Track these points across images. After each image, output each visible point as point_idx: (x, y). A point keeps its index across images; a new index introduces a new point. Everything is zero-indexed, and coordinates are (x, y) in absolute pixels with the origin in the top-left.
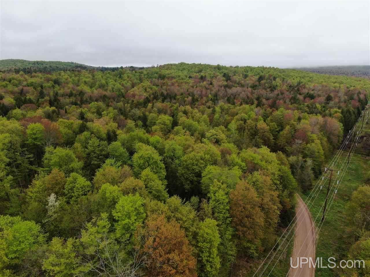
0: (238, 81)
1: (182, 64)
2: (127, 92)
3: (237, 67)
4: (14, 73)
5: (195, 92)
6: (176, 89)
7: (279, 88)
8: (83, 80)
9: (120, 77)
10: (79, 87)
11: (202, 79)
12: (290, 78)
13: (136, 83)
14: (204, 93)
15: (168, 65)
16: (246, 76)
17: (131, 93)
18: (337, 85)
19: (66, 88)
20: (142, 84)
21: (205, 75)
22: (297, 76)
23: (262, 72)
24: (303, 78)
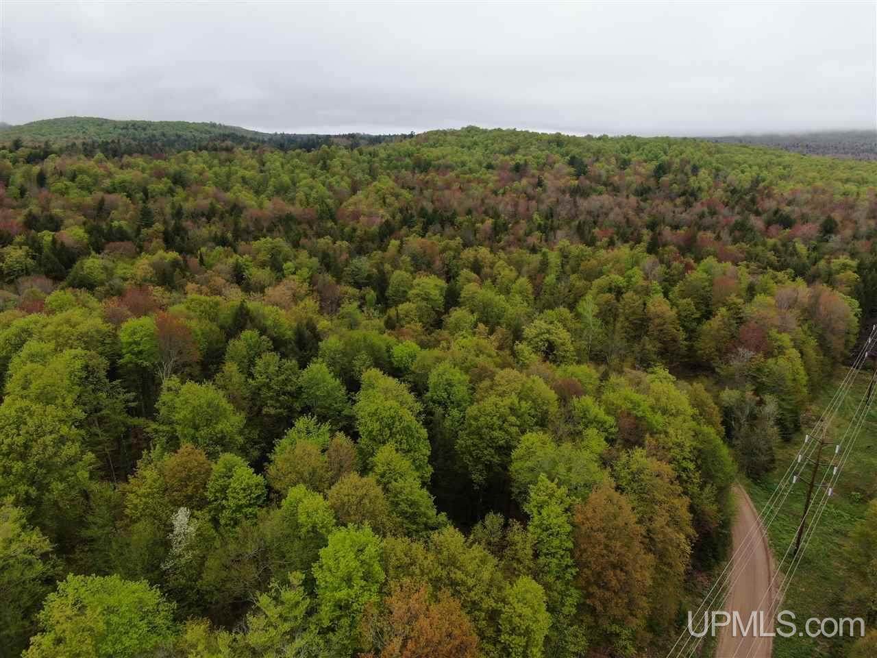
0: (604, 178)
1: (471, 130)
2: (341, 204)
3: (603, 138)
4: (82, 156)
5: (501, 207)
6: (455, 200)
7: (704, 196)
8: (240, 174)
9: (325, 167)
10: (229, 193)
11: (518, 171)
12: (733, 169)
13: (361, 182)
14: (521, 209)
15: (437, 132)
16: (624, 164)
17: (351, 208)
18: (851, 187)
19: (200, 196)
20: (375, 183)
21: (526, 161)
22: (750, 162)
23: (665, 153)
24: (766, 167)
